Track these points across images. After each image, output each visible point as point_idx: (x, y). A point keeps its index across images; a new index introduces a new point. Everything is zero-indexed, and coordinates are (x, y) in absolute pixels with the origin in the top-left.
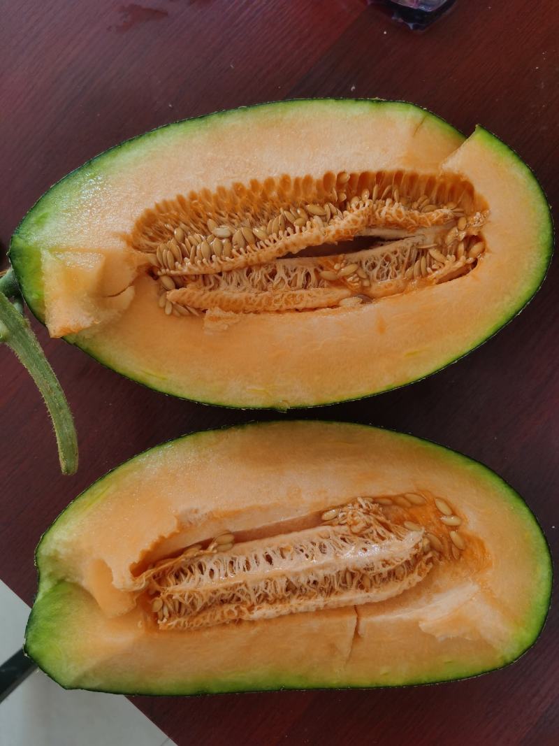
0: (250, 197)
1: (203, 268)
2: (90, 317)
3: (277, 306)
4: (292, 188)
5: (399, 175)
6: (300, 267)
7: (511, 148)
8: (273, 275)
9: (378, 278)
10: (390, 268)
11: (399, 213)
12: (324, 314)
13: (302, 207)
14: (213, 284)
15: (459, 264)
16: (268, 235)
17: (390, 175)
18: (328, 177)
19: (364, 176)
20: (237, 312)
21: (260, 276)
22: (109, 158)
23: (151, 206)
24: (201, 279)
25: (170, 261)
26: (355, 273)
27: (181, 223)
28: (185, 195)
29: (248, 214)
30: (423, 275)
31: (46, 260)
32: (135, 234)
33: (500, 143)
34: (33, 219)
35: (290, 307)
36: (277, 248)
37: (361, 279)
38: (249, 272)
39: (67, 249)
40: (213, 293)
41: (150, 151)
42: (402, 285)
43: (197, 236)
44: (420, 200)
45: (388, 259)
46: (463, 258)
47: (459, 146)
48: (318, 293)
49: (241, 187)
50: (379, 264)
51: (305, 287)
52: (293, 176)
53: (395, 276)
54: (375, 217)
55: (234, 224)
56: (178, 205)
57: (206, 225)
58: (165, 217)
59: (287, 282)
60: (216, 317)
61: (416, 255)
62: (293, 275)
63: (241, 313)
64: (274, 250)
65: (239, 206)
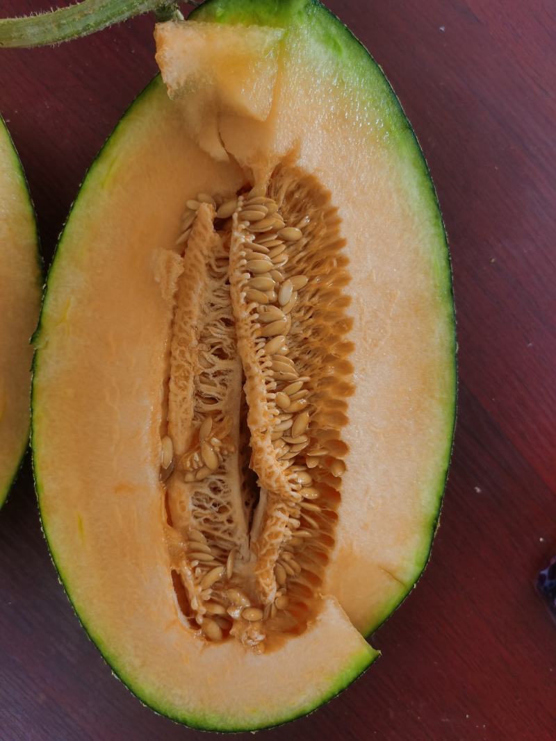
0: (333, 339)
1: (235, 258)
2: (178, 84)
3: (176, 353)
4: (335, 397)
5: (330, 541)
6: (227, 392)
7: (342, 691)
8: (221, 354)
9: (197, 493)
10: (207, 512)
11: (277, 535)
12: (154, 414)
13: (308, 406)
14: (216, 270)
15: (195, 604)
16: (272, 355)
17: (330, 530)
18: (343, 447)
19: (336, 496)
20: (176, 296)
21: (220, 336)
22: (413, 156)
23: (335, 201)
24: (223, 254)
25: (250, 214)
26: (205, 465)
27: (309, 239)
28: (345, 251)
29: (310, 332)
30: (191, 553)
31: (267, 33)
32: (296, 171)
33: (351, 679)
34: (333, 30)
35: (173, 369)
36: (251, 364)
37: (196, 471)
38: (228, 323)
39: (282, 68)
40: (203, 269)
41: (414, 215)
42: (183, 524)
43: (285, 258)
44: (295, 564)
45: (223, 510)
46: (203, 610)
47: (357, 624)
48: (186, 411)
49: (347, 328)
50: (218, 498)
51: (198, 394)
52: (350, 400)
53: (196, 517)
54: (278, 502)
55: (299, 311)
56: (333, 240)
57: (301, 273)
58: (319, 219)
59: (206, 371)
60: (171, 267)
61: (224, 547)
62: (216, 380)
63: (174, 303)
64: (249, 361)
65: (321, 322)
